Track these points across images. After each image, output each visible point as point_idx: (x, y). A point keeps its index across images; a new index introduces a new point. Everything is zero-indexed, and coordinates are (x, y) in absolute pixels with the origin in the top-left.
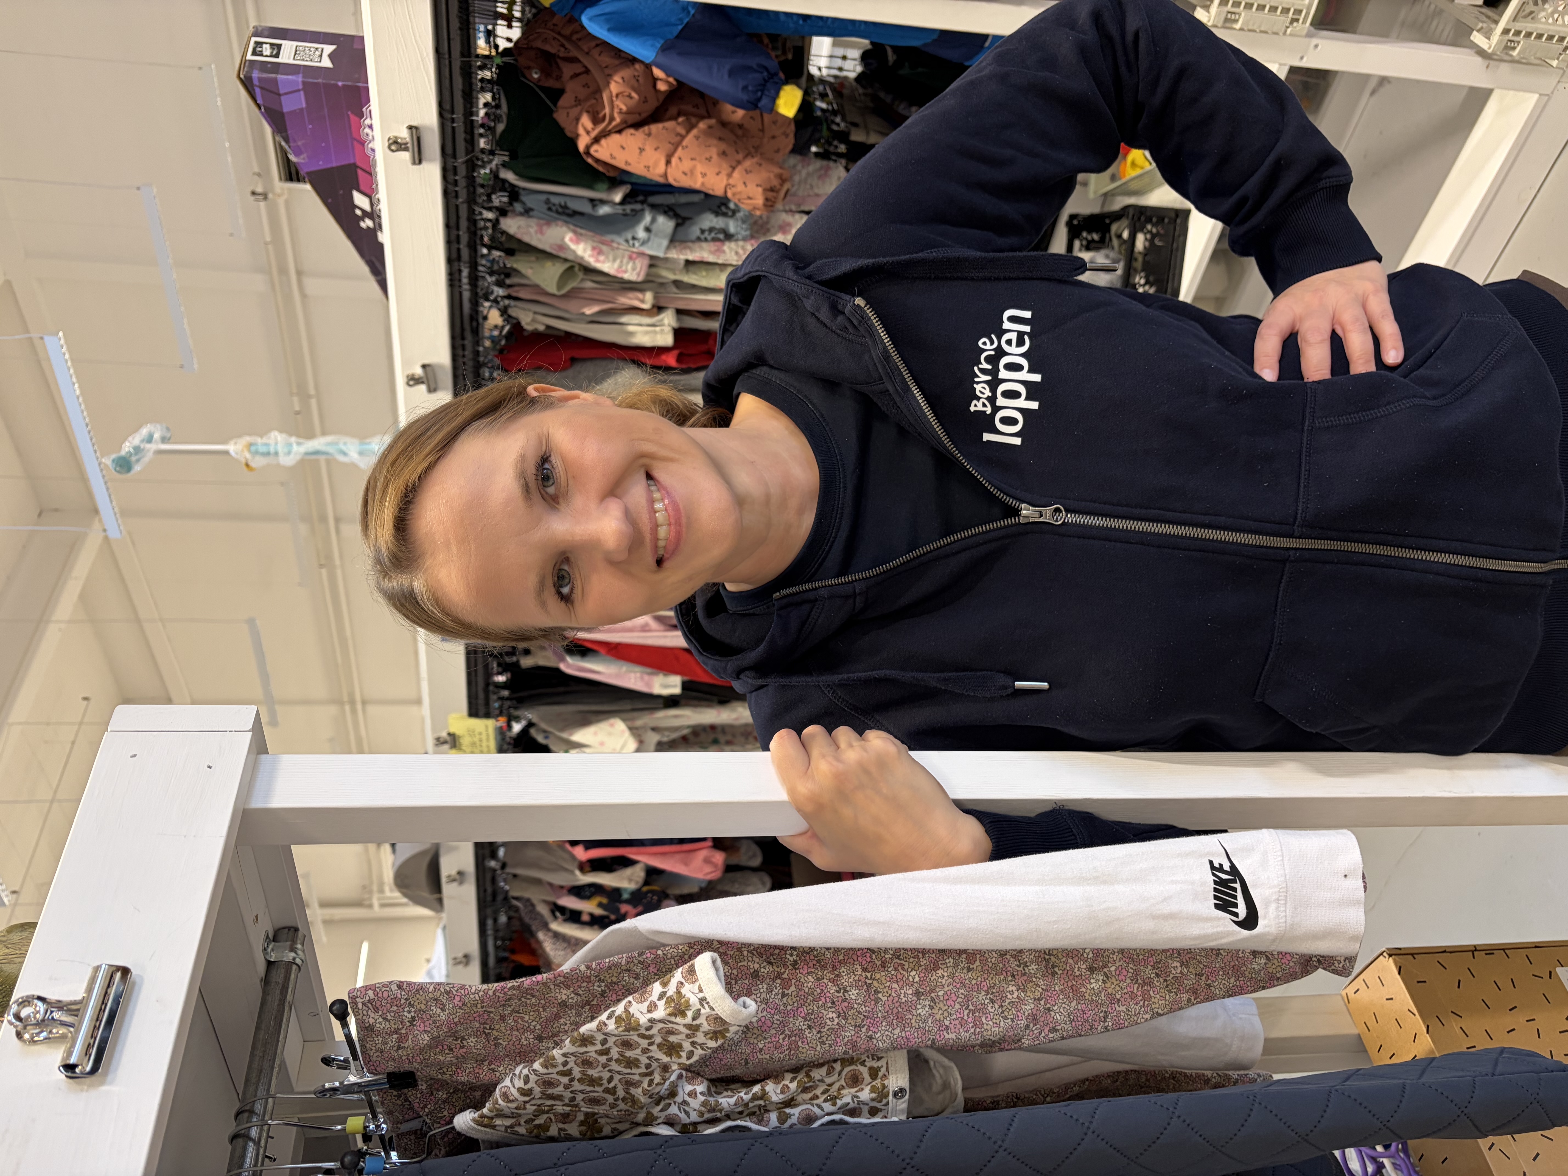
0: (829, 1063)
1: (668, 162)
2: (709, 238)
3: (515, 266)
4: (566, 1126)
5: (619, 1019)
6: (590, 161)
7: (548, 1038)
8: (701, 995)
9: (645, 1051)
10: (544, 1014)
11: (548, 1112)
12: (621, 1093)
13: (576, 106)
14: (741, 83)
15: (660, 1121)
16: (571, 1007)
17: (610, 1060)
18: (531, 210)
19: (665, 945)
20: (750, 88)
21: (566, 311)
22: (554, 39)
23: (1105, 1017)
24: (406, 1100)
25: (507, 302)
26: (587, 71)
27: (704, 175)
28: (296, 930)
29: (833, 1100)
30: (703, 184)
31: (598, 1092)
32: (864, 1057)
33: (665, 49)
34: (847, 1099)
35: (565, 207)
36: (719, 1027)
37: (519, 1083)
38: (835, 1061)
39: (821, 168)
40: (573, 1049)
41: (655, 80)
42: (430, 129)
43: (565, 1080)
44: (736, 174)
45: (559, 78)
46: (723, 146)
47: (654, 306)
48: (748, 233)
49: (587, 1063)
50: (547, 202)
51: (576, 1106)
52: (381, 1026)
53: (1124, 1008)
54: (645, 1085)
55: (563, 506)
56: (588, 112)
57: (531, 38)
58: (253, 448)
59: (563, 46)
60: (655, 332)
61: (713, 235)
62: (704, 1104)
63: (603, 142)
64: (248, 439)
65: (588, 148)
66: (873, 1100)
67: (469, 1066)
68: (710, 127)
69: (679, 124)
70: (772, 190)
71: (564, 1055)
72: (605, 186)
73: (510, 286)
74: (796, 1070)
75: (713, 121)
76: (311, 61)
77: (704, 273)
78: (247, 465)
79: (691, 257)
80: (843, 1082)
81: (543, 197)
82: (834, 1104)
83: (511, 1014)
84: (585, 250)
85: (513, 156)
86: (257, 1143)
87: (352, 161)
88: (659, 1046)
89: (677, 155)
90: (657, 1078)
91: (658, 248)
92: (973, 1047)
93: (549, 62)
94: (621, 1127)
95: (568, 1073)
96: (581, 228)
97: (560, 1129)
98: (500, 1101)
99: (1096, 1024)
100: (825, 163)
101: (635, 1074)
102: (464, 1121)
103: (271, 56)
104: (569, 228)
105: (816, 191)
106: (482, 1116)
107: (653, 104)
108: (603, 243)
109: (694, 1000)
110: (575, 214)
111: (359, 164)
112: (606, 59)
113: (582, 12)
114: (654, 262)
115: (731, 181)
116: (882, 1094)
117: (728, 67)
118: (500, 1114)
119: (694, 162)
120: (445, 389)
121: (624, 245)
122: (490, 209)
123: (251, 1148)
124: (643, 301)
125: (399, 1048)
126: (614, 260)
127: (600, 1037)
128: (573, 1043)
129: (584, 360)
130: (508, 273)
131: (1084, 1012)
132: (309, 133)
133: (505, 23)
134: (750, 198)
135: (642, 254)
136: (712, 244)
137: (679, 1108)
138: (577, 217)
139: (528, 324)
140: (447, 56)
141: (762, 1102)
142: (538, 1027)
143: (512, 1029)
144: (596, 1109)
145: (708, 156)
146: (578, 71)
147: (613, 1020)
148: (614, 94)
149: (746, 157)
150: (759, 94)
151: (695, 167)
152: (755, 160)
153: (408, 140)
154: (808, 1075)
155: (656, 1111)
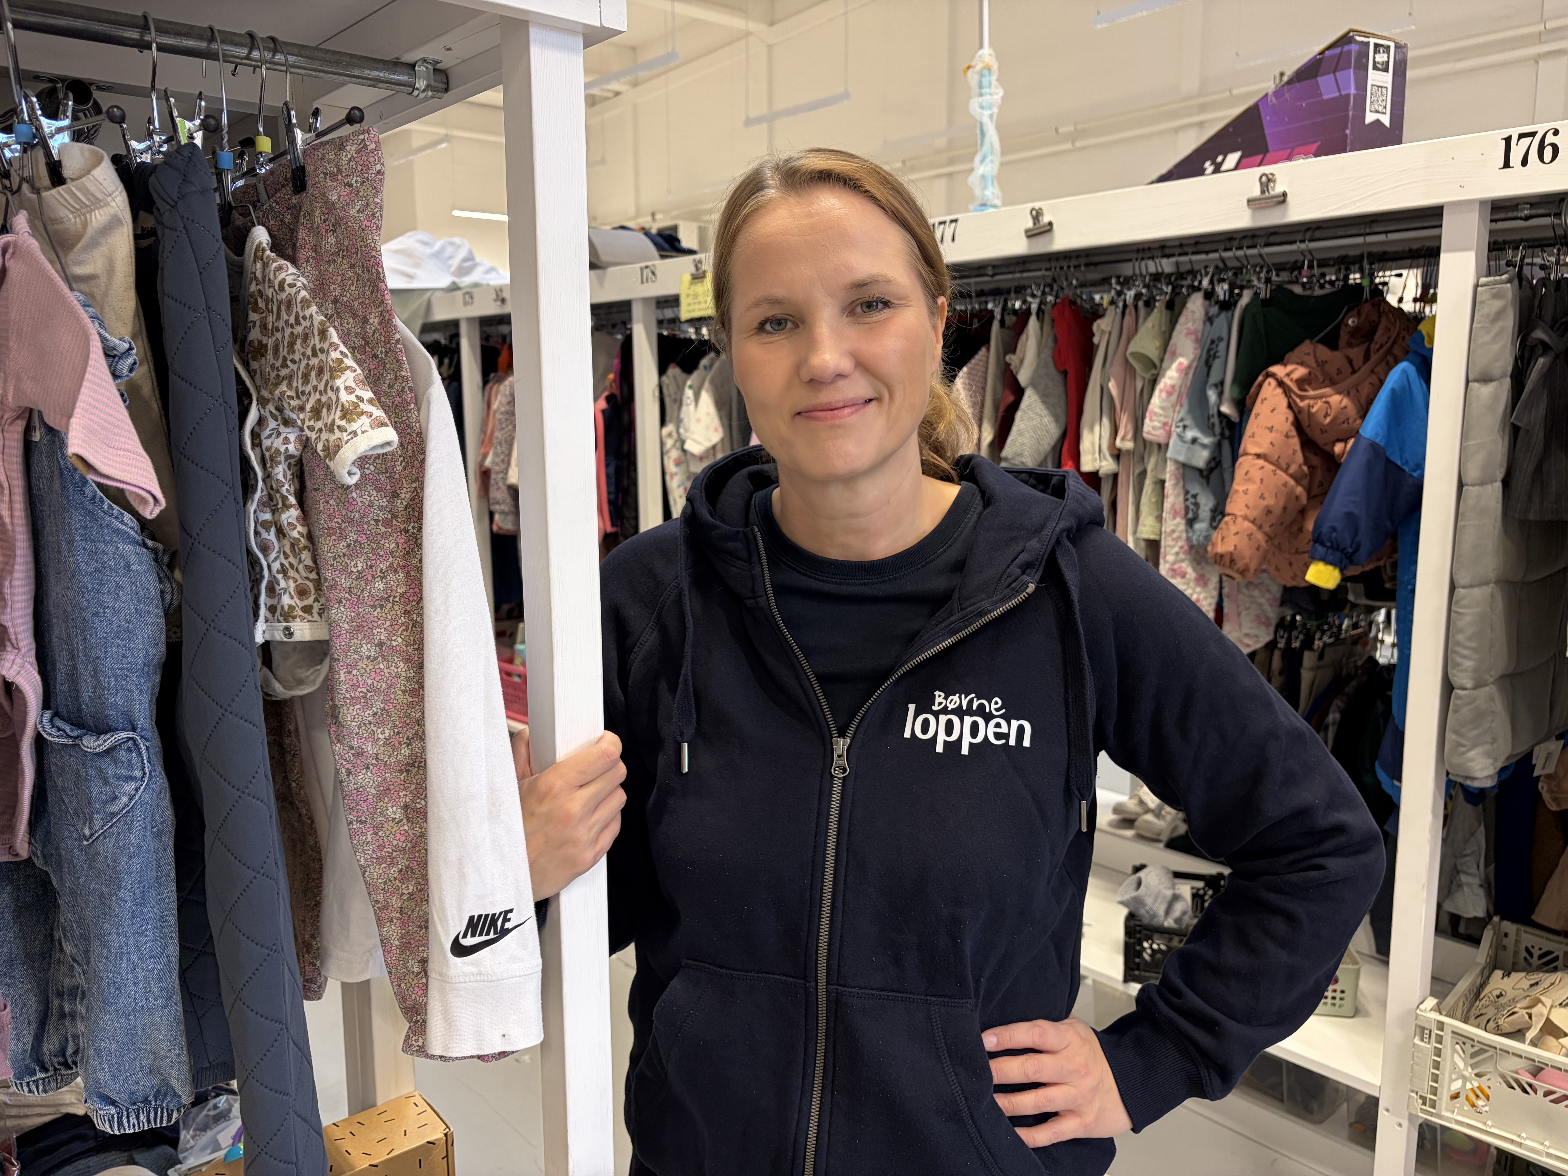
0: (316, 566)
1: (1258, 456)
2: (1188, 503)
3: (1156, 310)
4: (257, 328)
5: (340, 361)
6: (1260, 378)
7: (336, 309)
8: (359, 432)
9: (315, 388)
10: (356, 303)
11: (267, 308)
12: (284, 372)
13: (1317, 361)
14: (1339, 526)
15: (262, 411)
16: (363, 328)
17: (309, 359)
18: (1211, 324)
19: (419, 411)
20: (1334, 535)
21: (1111, 364)
22: (1389, 338)
23: (361, 822)
24: (283, 186)
25: (1121, 304)
26: (1354, 372)
27: (1246, 492)
28: (446, 90)
29: (283, 571)
30: (1237, 491)
31: (283, 352)
32: (322, 600)
33: (1374, 446)
34: (283, 584)
35: (1215, 357)
36: (332, 451)
37: (289, 280)
38: (318, 574)
39: (1267, 618)
40: (316, 323)
41: (1345, 440)
42: (1284, 215)
43: (292, 320)
44: (1247, 524)
45: (1350, 345)
46: (1277, 511)
47: (1119, 450)
48: (1195, 542)
49: (306, 337)
50: (1220, 339)
51: (272, 334)
52: (345, 157)
53: (369, 839)
54: (288, 393)
55: (845, 319)
56: (1310, 374)
57: (1390, 315)
58: (986, 72)
59: (1381, 347)
60: (1093, 453)
61: (1192, 507)
62: (278, 451)
63: (1279, 391)
64: (995, 67)
65: (1273, 375)
66: (282, 607)
67: (311, 239)
68: (1297, 498)
69: (1300, 466)
70: (1232, 561)
71: (311, 316)
72: (1236, 395)
73: (1136, 307)
74: (310, 537)
75: (1304, 500)
76: (1372, 102)
77: (1153, 500)
78: (969, 67)
79: (1167, 485)
80: (300, 581)
81: (1225, 335)
82: (278, 572)
83: (356, 273)
84: (1171, 378)
85: (1265, 303)
86: (247, 57)
87: (1270, 149)
88: (319, 400)
89: (1266, 464)
90: (293, 403)
91: (1176, 451)
92: (332, 699)
93: (1365, 334)
94: (257, 377)
95: (298, 322)
96: (1194, 374)
97: (254, 323)
98: (275, 265)
99: (355, 813)
100: (1274, 622)
101: (297, 383)
102: (260, 235)
103: (1374, 62)
104: (1193, 361)
105: (1244, 613)
106: (264, 250)
107: (1320, 439)
108: (1180, 396)
109: (354, 426)
110: (1208, 366)
111: (1268, 155)
112: (1365, 390)
113: (1411, 362)
114: (1162, 447)
115: (1239, 519)
116: (288, 615)
117: (1356, 511)
118: (265, 265)
119: (1259, 481)
120: (1030, 246)
121: (1177, 417)
122: (1211, 282)
123: (244, 52)
124: (1123, 439)
125: (325, 174)
126: (1162, 408)
127: (326, 346)
128: (322, 323)
129: (1065, 384)
130: (1149, 304)
131: (365, 801)
132: (1298, 104)
133: (1418, 295)
134: (1223, 539)
135: (1169, 437)
136: (1182, 506)
137: (274, 429)
138: (1205, 369)
139: (1098, 326)
140: (1368, 231)
141: (280, 505)
142: (345, 299)
143: (343, 275)
144: (270, 351)
145: (1266, 495)
146: (1354, 363)
147: (339, 356)
148: (1329, 399)
149: (1266, 534)
150: (1329, 544)
151: (1254, 483)
152: (1263, 544)
153: (1272, 193)
154: (305, 547)
155: (271, 407)
